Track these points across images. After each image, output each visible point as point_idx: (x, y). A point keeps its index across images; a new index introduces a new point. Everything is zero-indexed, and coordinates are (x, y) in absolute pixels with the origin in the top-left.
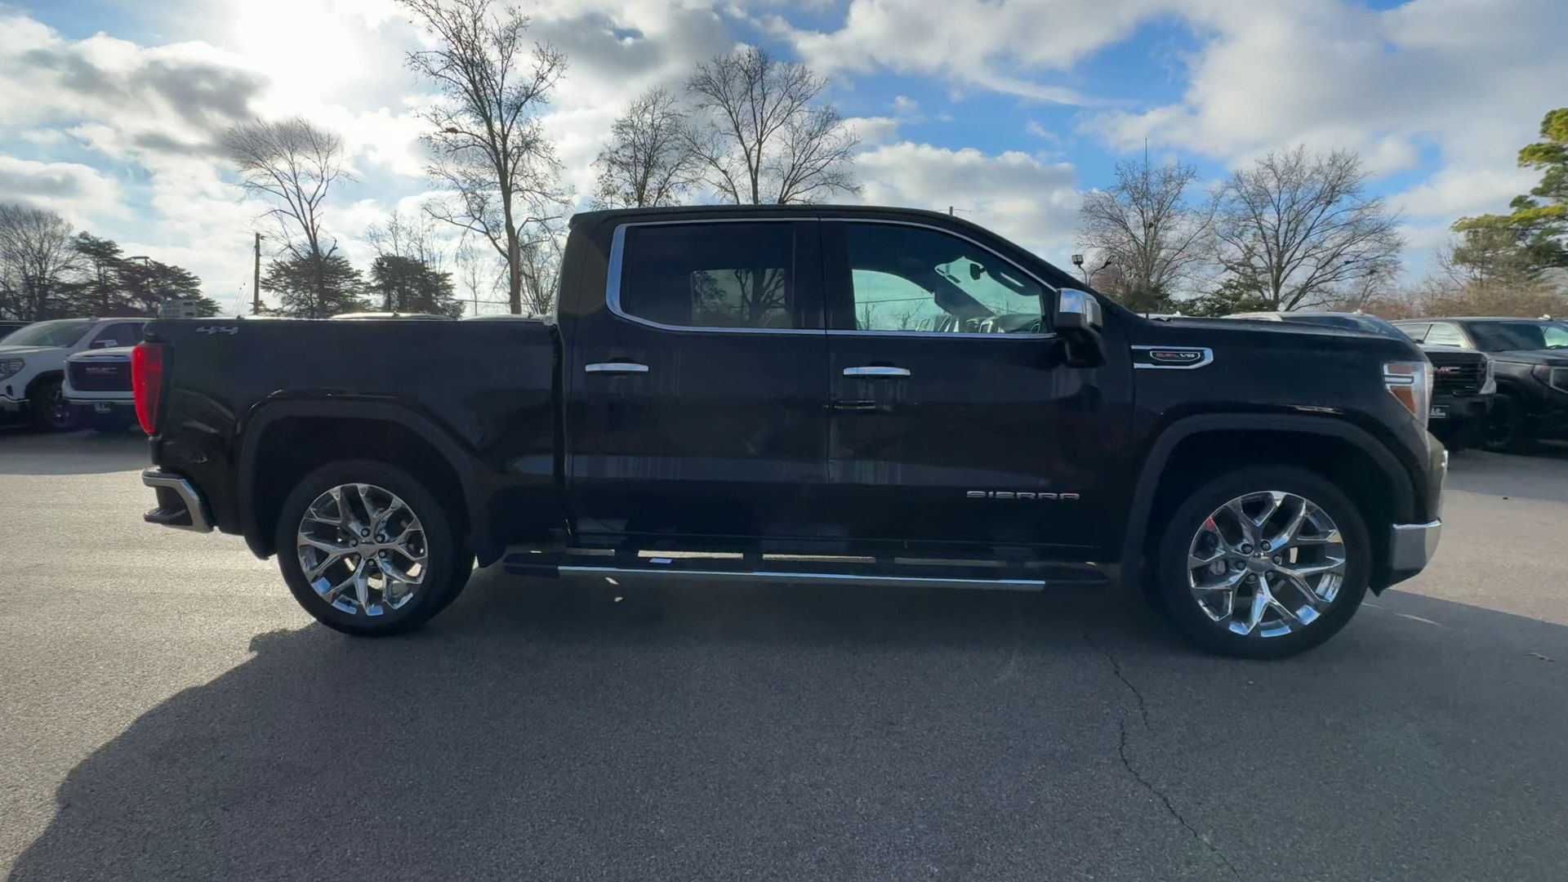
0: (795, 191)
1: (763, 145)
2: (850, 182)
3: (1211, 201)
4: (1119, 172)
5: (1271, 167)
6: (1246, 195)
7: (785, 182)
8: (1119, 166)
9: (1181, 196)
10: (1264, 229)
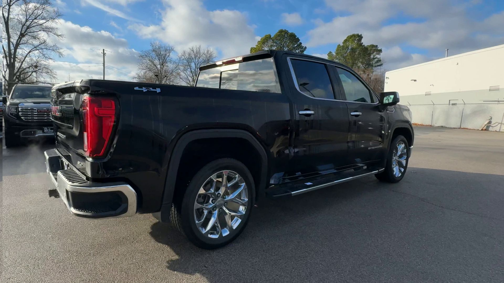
0: (29, 31)
1: (11, 7)
2: (57, 32)
3: (179, 59)
4: (152, 45)
5: (193, 51)
6: (186, 58)
7: (23, 26)
8: (152, 43)
9: (170, 56)
10: (192, 69)
